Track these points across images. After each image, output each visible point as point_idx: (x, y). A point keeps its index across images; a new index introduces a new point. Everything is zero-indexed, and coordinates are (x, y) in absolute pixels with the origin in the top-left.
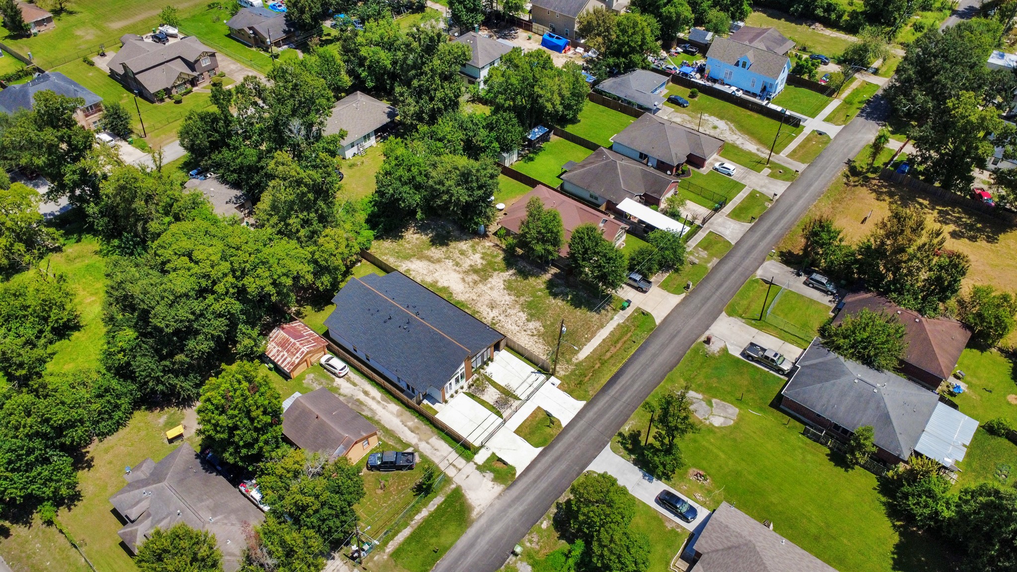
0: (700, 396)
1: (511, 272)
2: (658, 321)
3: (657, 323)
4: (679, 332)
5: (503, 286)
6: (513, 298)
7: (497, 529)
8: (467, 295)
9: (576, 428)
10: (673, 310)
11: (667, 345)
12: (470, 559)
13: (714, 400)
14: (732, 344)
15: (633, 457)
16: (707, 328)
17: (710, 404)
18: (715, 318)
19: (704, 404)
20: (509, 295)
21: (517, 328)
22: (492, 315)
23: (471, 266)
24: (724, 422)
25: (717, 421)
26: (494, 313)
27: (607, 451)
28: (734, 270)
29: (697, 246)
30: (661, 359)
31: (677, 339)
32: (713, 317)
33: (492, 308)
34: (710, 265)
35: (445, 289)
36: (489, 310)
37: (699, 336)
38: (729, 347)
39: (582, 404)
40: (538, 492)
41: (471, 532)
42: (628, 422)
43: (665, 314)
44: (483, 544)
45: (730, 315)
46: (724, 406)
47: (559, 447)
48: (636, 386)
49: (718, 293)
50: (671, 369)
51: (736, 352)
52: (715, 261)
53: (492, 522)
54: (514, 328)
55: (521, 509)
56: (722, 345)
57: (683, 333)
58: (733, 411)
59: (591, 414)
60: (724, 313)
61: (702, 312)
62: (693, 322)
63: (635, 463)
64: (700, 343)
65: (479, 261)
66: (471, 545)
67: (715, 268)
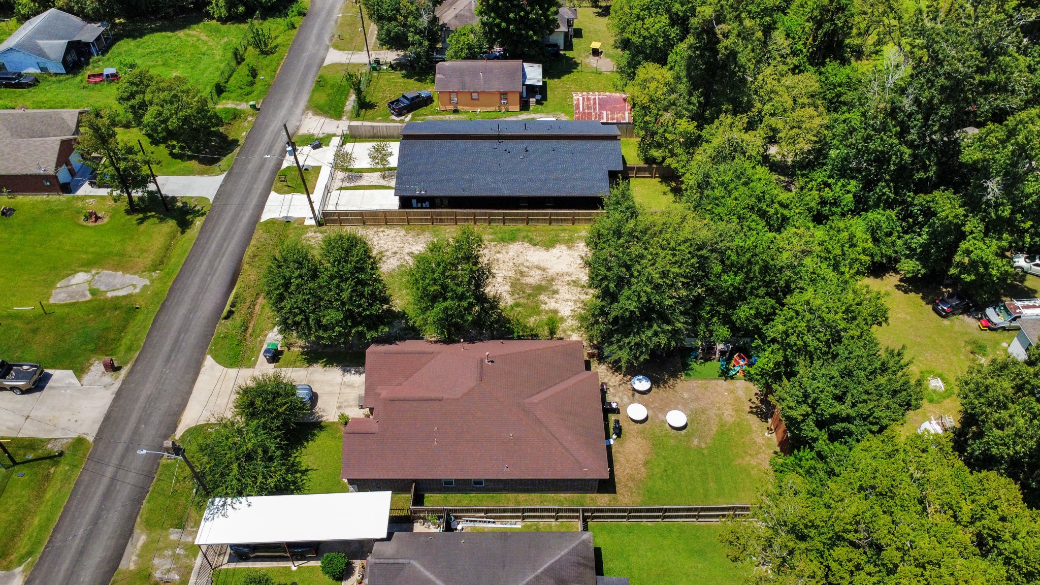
0: (110, 295)
2: (209, 361)
3: (209, 357)
4: (168, 360)
7: (283, 112)
8: (511, 254)
9: (257, 196)
10: (189, 393)
11: (179, 333)
12: (291, 94)
13: (89, 297)
14: (69, 386)
15: (180, 204)
16: (119, 394)
17: (93, 292)
18: (108, 418)
19: (103, 288)
23: (556, 292)
24: (69, 281)
25: (81, 277)
27: (211, 195)
28: (82, 552)
30: (183, 310)
31: (167, 348)
32: (110, 421)
34: (140, 538)
35: (550, 244)
37: (131, 373)
38: (74, 380)
39: (265, 217)
40: (263, 142)
41: (302, 103)
42: (199, 228)
43: (201, 378)
44: (288, 102)
45: (80, 441)
46: (72, 297)
47: (265, 175)
48: (205, 263)
49: (109, 471)
50: (163, 305)
51: (58, 375)
52: (130, 562)
53: (290, 112)
55: (271, 128)
56: (87, 378)
57: (159, 362)
58: (59, 296)
59: (247, 215)
60: (91, 439)
61: (134, 419)
62: (147, 389)
63: (174, 199)
64: (126, 363)
65: (552, 305)
66: (296, 99)
67: (126, 534)
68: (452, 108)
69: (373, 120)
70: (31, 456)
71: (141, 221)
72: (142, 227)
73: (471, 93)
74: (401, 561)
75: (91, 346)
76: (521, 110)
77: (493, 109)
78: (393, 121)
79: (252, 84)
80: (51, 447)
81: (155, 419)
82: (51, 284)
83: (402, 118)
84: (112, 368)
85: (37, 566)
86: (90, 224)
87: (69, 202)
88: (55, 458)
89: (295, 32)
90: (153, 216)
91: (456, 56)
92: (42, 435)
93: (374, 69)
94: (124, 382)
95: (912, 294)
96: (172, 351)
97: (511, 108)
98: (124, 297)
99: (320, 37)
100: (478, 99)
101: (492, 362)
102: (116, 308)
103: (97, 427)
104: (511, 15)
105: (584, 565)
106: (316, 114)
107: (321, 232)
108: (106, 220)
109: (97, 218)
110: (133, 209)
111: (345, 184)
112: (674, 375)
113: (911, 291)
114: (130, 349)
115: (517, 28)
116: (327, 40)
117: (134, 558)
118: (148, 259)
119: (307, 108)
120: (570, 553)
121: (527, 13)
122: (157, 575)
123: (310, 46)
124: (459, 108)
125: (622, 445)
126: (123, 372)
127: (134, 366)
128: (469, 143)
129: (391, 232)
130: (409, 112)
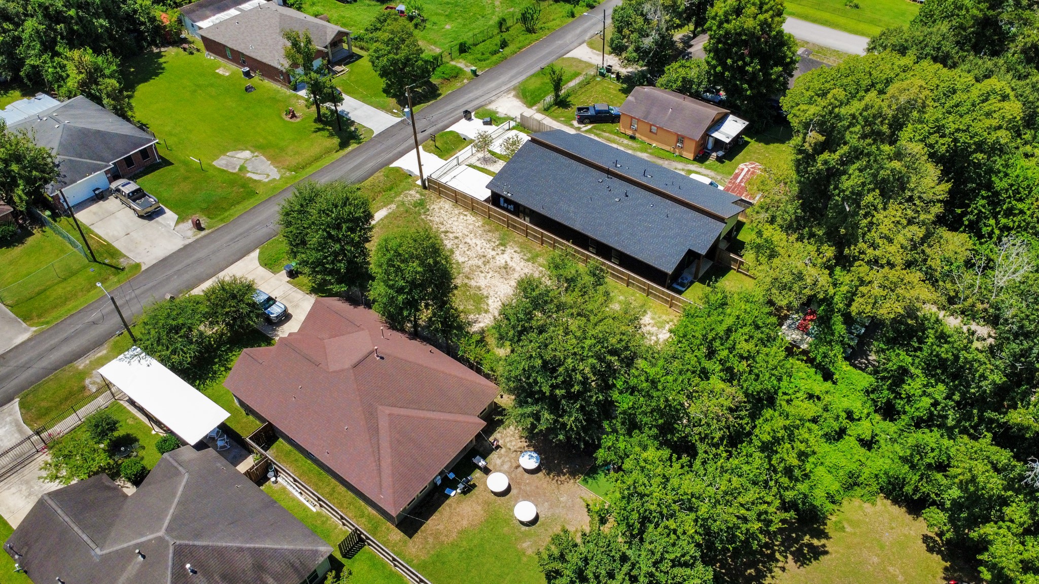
0: (249, 175)
1: (476, 328)
2: (256, 254)
3: (258, 251)
4: (233, 239)
5: (490, 302)
6: (473, 283)
7: (493, 85)
9: (407, 145)
10: (222, 269)
12: (513, 72)
13: (236, 170)
14: (166, 226)
15: (353, 129)
16: (186, 247)
17: (242, 168)
18: (165, 260)
19: (249, 169)
20: (479, 288)
21: (468, 240)
22: (506, 257)
24: (237, 154)
25: (245, 154)
26: (501, 260)
27: (378, 130)
28: (66, 340)
29: (94, 396)
32: (165, 262)
33: (506, 267)
34: (102, 351)
36: (511, 264)
37: (206, 236)
38: (173, 224)
39: (395, 164)
40: (453, 104)
41: (515, 82)
42: (347, 153)
43: (238, 263)
44: (504, 78)
45: (137, 267)
46: (227, 166)
50: (270, 198)
51: (170, 216)
52: (81, 364)
54: (472, 240)
55: (470, 95)
56: (180, 226)
58: (220, 163)
59: (385, 157)
60: (144, 268)
61: (176, 268)
62: (203, 253)
63: (352, 123)
64: (209, 228)
66: (513, 77)
67: (98, 344)
68: (630, 133)
69: (555, 118)
70: (107, 261)
71: (319, 130)
72: (315, 134)
73: (651, 125)
74: (180, 468)
75: (204, 206)
76: (695, 160)
77: (668, 148)
78: (572, 126)
79: (495, 53)
80: (123, 262)
81: (186, 277)
82: (224, 151)
83: (582, 126)
84: (198, 226)
85: (42, 333)
86: (287, 119)
87: (290, 96)
88: (118, 269)
89: (571, 20)
90: (328, 130)
91: (667, 86)
92: (124, 251)
93: (602, 75)
94: (196, 241)
95: (937, 558)
96: (241, 234)
97: (685, 154)
98: (255, 181)
99: (585, 31)
100: (656, 134)
101: (382, 358)
102: (243, 186)
103: (154, 262)
104: (729, 61)
105: (296, 569)
106: (517, 96)
107: (421, 195)
108: (298, 120)
109: (294, 116)
110: (319, 119)
111: (478, 164)
112: (573, 474)
113: (939, 552)
114: (222, 220)
115: (733, 77)
116: (587, 38)
117: (88, 362)
118: (294, 161)
119: (514, 89)
120: (292, 552)
121: (746, 64)
122: (87, 381)
123: (569, 37)
124: (637, 135)
125: (459, 502)
126: (203, 233)
127: (212, 232)
128: (582, 167)
129: (471, 218)
130: (591, 123)
